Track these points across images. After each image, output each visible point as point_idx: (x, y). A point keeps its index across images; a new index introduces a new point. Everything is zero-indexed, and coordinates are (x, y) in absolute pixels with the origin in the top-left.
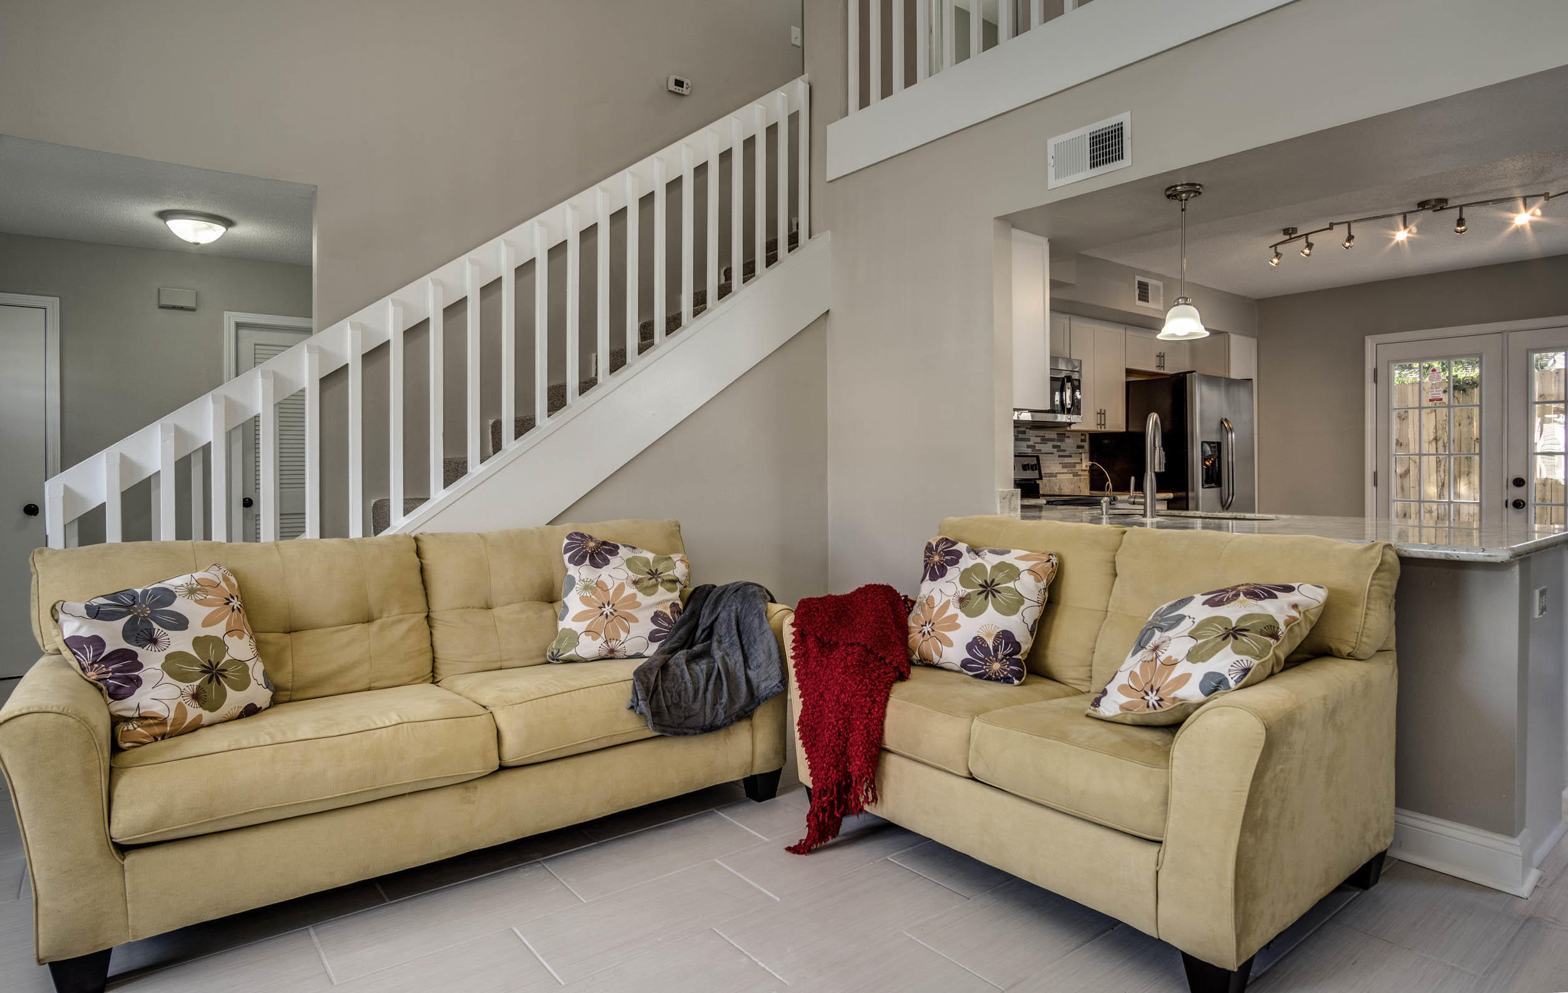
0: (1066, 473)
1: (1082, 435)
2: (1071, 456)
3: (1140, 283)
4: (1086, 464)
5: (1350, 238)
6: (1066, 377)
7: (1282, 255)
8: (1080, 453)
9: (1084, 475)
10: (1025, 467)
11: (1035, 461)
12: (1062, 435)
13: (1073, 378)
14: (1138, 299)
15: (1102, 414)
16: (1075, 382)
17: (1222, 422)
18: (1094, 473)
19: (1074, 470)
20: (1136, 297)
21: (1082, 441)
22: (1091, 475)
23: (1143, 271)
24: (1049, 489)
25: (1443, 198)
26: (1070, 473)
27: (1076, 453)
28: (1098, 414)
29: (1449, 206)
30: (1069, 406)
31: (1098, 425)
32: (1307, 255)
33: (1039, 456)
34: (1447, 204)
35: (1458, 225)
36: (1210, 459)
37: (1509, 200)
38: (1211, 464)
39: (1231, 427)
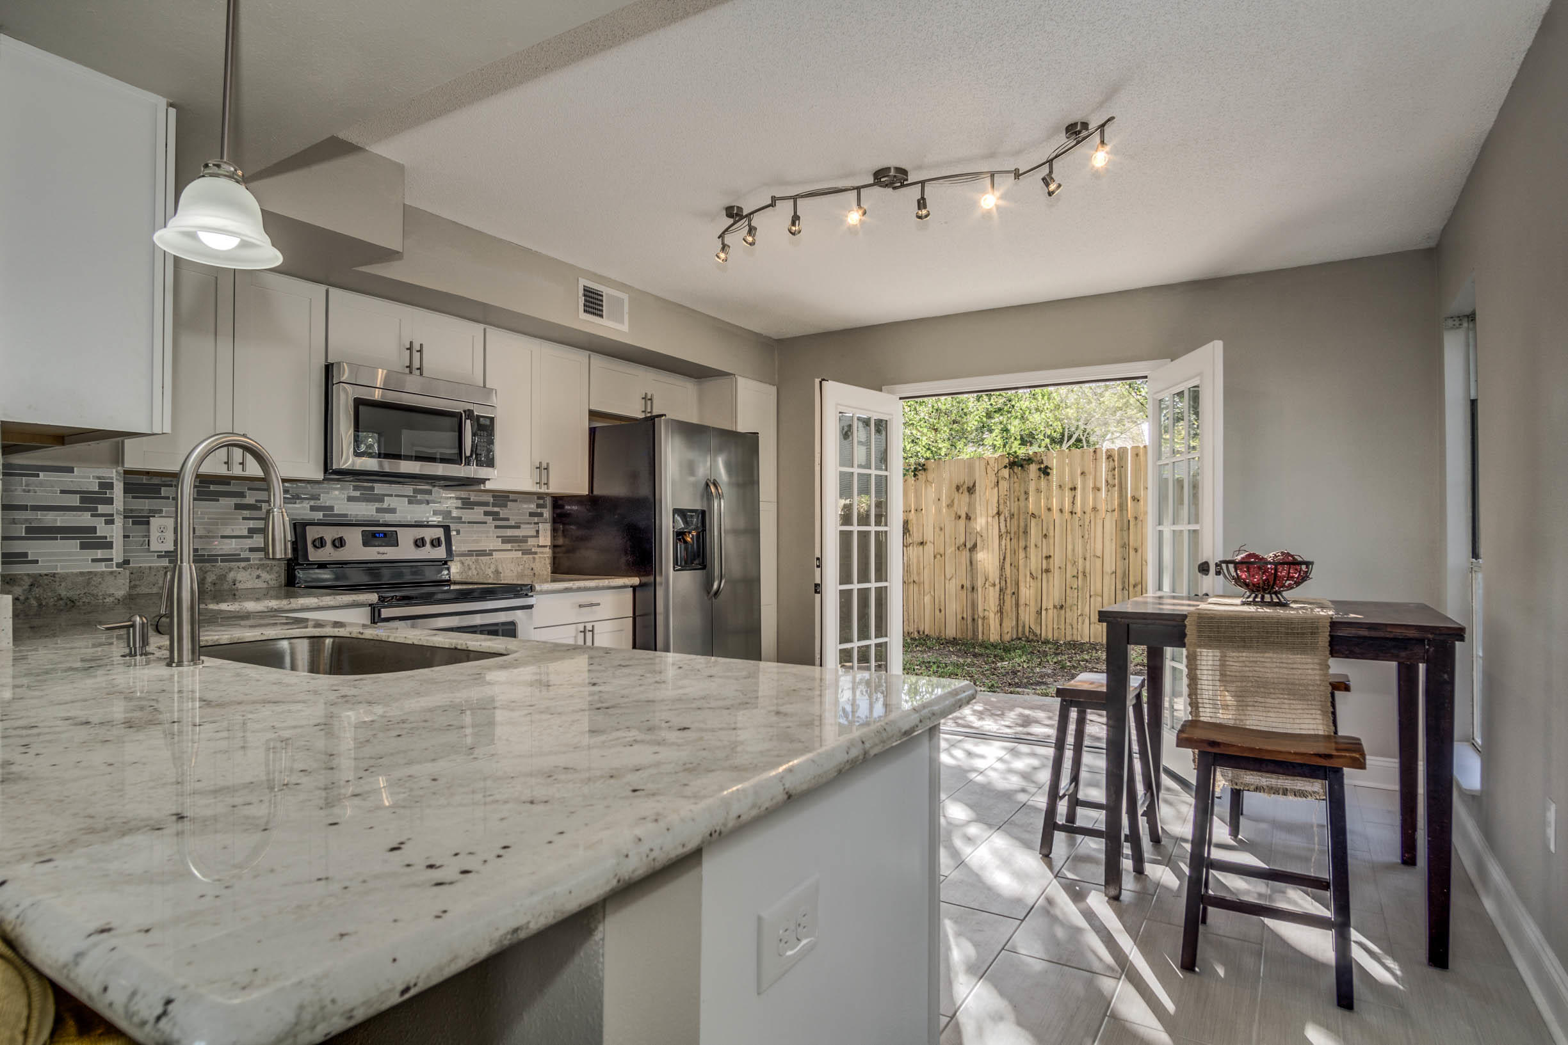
0: (509, 551)
1: (539, 498)
2: (519, 527)
3: (588, 292)
4: (545, 539)
5: (795, 219)
6: (465, 411)
7: (729, 247)
8: (535, 523)
9: (542, 553)
10: (418, 543)
11: (439, 533)
12: (503, 498)
13: (476, 413)
14: (585, 311)
15: (544, 469)
16: (481, 419)
17: (707, 485)
18: (558, 550)
19: (524, 546)
20: (581, 308)
21: (538, 506)
22: (554, 553)
23: (595, 274)
24: (475, 572)
25: (903, 167)
26: (516, 550)
27: (528, 523)
28: (537, 468)
29: (909, 182)
30: (468, 454)
31: (537, 483)
32: (750, 244)
33: (452, 526)
34: (907, 180)
35: (919, 208)
36: (690, 533)
37: (976, 175)
38: (692, 539)
39: (720, 491)
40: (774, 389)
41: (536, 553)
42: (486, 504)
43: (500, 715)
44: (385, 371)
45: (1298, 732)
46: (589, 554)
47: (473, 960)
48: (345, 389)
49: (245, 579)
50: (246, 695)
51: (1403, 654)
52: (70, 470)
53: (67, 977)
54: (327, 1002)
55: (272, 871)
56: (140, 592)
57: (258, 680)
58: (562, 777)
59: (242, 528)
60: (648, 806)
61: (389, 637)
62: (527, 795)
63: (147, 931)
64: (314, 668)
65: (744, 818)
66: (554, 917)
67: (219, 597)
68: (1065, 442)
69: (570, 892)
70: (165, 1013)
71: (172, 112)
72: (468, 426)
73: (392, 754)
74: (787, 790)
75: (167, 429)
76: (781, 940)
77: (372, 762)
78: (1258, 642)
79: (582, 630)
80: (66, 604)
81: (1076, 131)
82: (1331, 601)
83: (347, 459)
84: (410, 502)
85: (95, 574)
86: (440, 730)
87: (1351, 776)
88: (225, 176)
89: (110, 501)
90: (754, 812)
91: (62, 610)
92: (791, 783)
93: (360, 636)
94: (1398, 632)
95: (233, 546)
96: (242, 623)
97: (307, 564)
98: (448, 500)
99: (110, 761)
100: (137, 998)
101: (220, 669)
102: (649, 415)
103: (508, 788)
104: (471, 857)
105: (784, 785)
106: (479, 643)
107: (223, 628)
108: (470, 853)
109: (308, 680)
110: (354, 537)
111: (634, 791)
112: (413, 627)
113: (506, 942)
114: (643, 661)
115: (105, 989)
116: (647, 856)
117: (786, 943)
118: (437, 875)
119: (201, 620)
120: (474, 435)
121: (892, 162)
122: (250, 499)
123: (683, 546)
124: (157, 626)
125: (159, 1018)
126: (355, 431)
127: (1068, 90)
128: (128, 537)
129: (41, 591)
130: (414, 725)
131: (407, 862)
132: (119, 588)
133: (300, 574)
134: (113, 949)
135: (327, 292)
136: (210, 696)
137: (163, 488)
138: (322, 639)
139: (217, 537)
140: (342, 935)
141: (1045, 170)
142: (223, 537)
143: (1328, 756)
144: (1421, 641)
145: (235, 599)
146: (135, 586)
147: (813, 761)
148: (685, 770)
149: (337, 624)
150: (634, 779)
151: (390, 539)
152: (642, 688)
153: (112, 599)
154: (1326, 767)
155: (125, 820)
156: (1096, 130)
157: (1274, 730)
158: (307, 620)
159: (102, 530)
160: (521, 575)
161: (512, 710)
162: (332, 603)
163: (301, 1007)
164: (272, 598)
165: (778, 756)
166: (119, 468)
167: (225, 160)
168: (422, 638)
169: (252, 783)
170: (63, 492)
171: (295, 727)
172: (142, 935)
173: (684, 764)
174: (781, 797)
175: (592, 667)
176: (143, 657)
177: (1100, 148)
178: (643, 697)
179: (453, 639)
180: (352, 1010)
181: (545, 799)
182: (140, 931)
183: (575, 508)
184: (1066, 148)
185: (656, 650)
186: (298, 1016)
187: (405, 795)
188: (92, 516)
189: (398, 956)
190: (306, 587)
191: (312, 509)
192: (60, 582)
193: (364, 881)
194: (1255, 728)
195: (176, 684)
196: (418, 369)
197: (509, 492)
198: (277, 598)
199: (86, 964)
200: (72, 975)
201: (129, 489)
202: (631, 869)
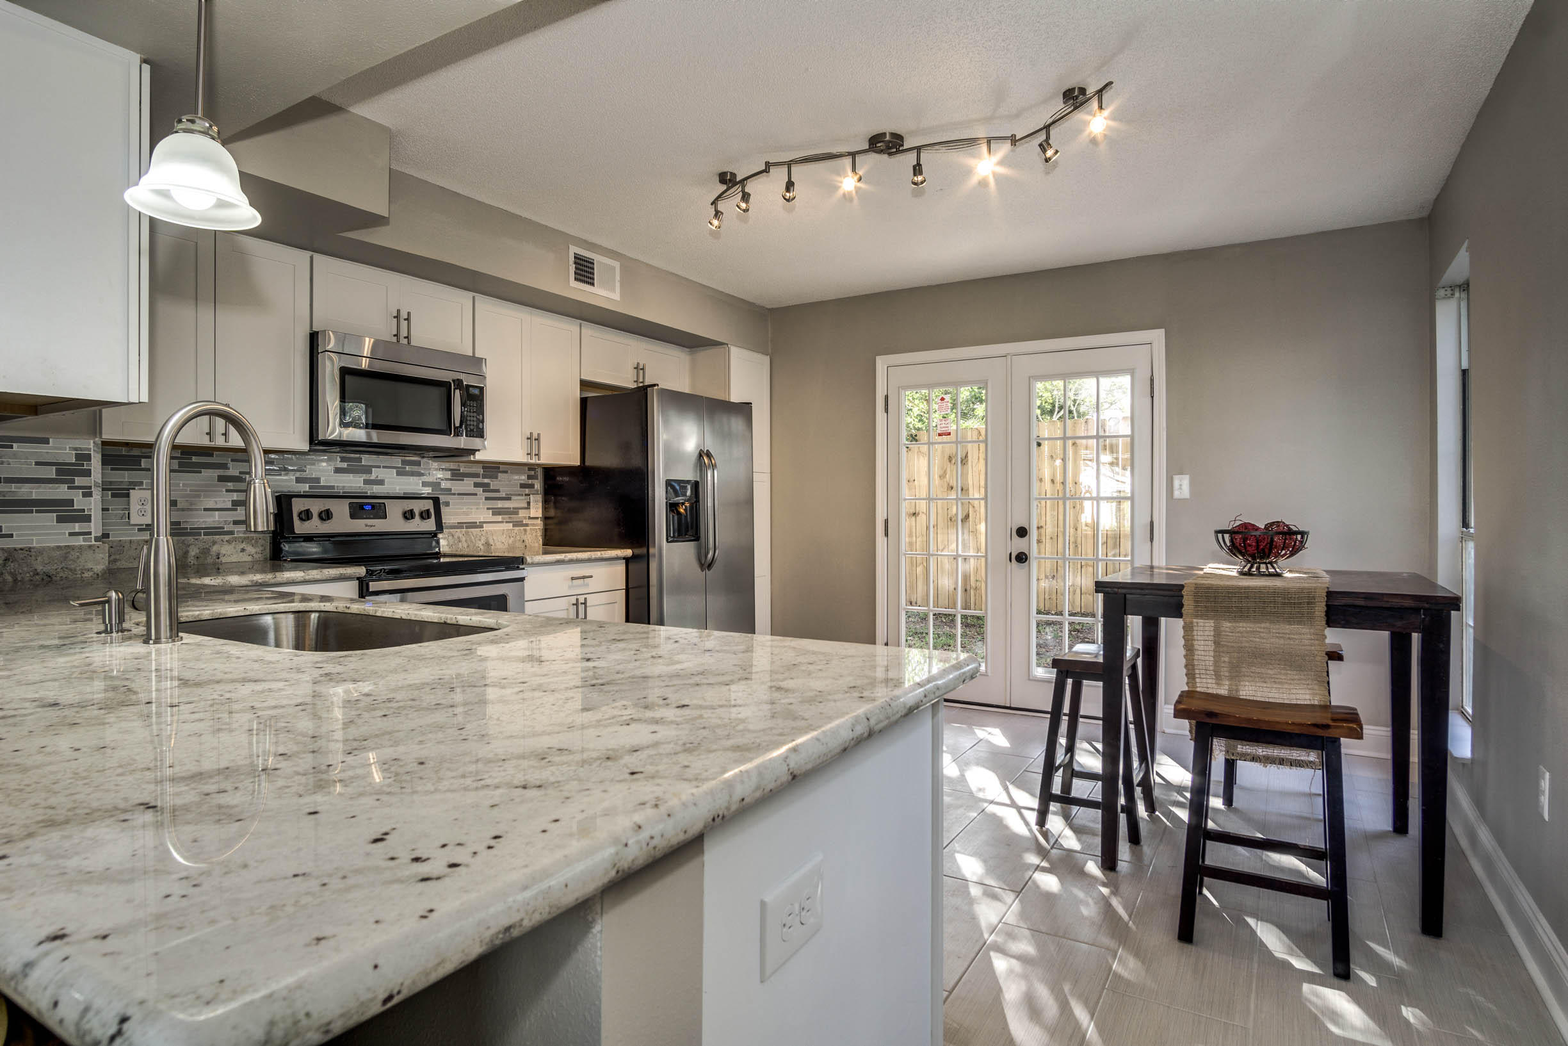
0: (502, 522)
1: (530, 469)
2: (509, 499)
3: (578, 259)
4: (537, 510)
5: (790, 185)
6: (454, 381)
7: (722, 213)
8: (526, 495)
9: (533, 525)
10: (407, 515)
11: (429, 505)
12: (493, 468)
13: (465, 383)
14: (576, 279)
15: (535, 439)
16: (471, 389)
17: (700, 455)
18: (549, 521)
19: (515, 518)
20: (572, 276)
21: (529, 477)
22: (545, 525)
23: (585, 241)
24: (465, 545)
25: (899, 133)
26: (507, 522)
27: (519, 495)
28: (528, 439)
29: (905, 147)
30: (457, 424)
31: (528, 454)
32: (744, 211)
33: (442, 499)
34: (903, 145)
35: (915, 175)
36: (683, 504)
37: (972, 142)
38: (686, 510)
39: (713, 462)
40: (767, 359)
41: (527, 525)
42: (476, 475)
43: (492, 693)
44: (372, 340)
45: (1294, 702)
46: (581, 525)
47: (462, 963)
48: (331, 359)
49: (229, 552)
50: (226, 673)
51: (1399, 623)
52: (46, 441)
53: (15, 989)
54: (301, 1016)
55: (245, 866)
56: (121, 567)
57: (239, 658)
58: (557, 759)
59: (226, 500)
60: (646, 790)
61: (376, 611)
62: (519, 779)
63: (105, 937)
64: (299, 645)
65: (747, 800)
66: (550, 913)
67: (202, 571)
68: (1056, 413)
69: (566, 886)
70: (119, 1033)
71: (146, 68)
72: (457, 396)
73: (377, 736)
74: (791, 771)
75: (145, 398)
76: (784, 925)
77: (355, 744)
78: (1255, 612)
79: (575, 602)
80: (43, 579)
81: (1075, 97)
82: (1325, 571)
83: (333, 430)
84: (398, 474)
85: (72, 548)
86: (429, 709)
87: (1348, 746)
88: (200, 132)
89: (88, 473)
90: (758, 794)
91: (38, 586)
92: (796, 763)
93: (347, 611)
94: (1396, 602)
95: (217, 519)
96: (227, 597)
97: (293, 537)
98: (437, 472)
99: (77, 747)
100: (90, 1015)
101: (200, 645)
102: (641, 385)
103: (499, 771)
104: (459, 848)
105: (788, 765)
106: (469, 618)
107: (204, 603)
108: (459, 844)
109: (291, 657)
110: (341, 509)
111: (633, 773)
112: (402, 600)
113: (498, 942)
114: (638, 636)
115: (56, 1004)
116: (648, 844)
117: (790, 927)
118: (423, 869)
119: (179, 595)
120: (463, 404)
121: (887, 126)
122: (233, 471)
123: (676, 517)
124: (133, 601)
125: (113, 1038)
126: (341, 401)
127: (1066, 54)
128: (108, 510)
129: (17, 566)
130: (401, 704)
131: (390, 855)
132: (98, 562)
133: (286, 547)
134: (66, 959)
135: (312, 258)
136: (188, 675)
137: (143, 460)
138: (307, 614)
139: (201, 510)
140: (319, 939)
141: (1042, 137)
142: (205, 510)
143: (1327, 727)
144: (1416, 610)
145: (219, 573)
146: (115, 561)
147: (818, 740)
148: (685, 751)
149: (324, 599)
150: (632, 761)
151: (378, 511)
152: (637, 663)
153: (91, 574)
154: (1323, 737)
155: (87, 811)
156: (1094, 95)
157: (1271, 700)
158: (293, 594)
159: (79, 502)
160: (512, 547)
161: (503, 687)
162: (318, 577)
163: (272, 1023)
164: (257, 571)
165: (781, 735)
166: (97, 439)
167: (200, 115)
168: (410, 612)
169: (227, 768)
170: (37, 464)
171: (275, 707)
172: (98, 942)
173: (684, 744)
174: (786, 778)
175: (585, 642)
176: (120, 634)
177: (1098, 114)
178: (638, 673)
179: (442, 613)
180: (329, 1023)
181: (538, 783)
182: (96, 937)
183: (566, 479)
184: (1063, 114)
185: (649, 623)
186: (268, 1033)
187: (390, 780)
188: (69, 488)
189: (380, 962)
190: (292, 561)
191: (298, 480)
192: (36, 556)
193: (344, 877)
194: (1251, 698)
195: (154, 662)
196: (405, 338)
197: (500, 463)
198: (263, 571)
199: (36, 974)
200: (20, 988)
201: (106, 460)
202: (630, 859)
